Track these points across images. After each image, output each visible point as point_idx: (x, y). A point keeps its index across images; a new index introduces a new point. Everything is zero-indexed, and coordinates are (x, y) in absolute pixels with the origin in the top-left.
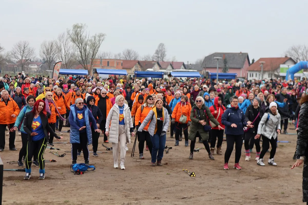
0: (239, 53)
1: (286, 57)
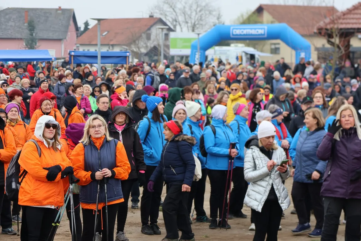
0: (57, 10)
1: (151, 17)
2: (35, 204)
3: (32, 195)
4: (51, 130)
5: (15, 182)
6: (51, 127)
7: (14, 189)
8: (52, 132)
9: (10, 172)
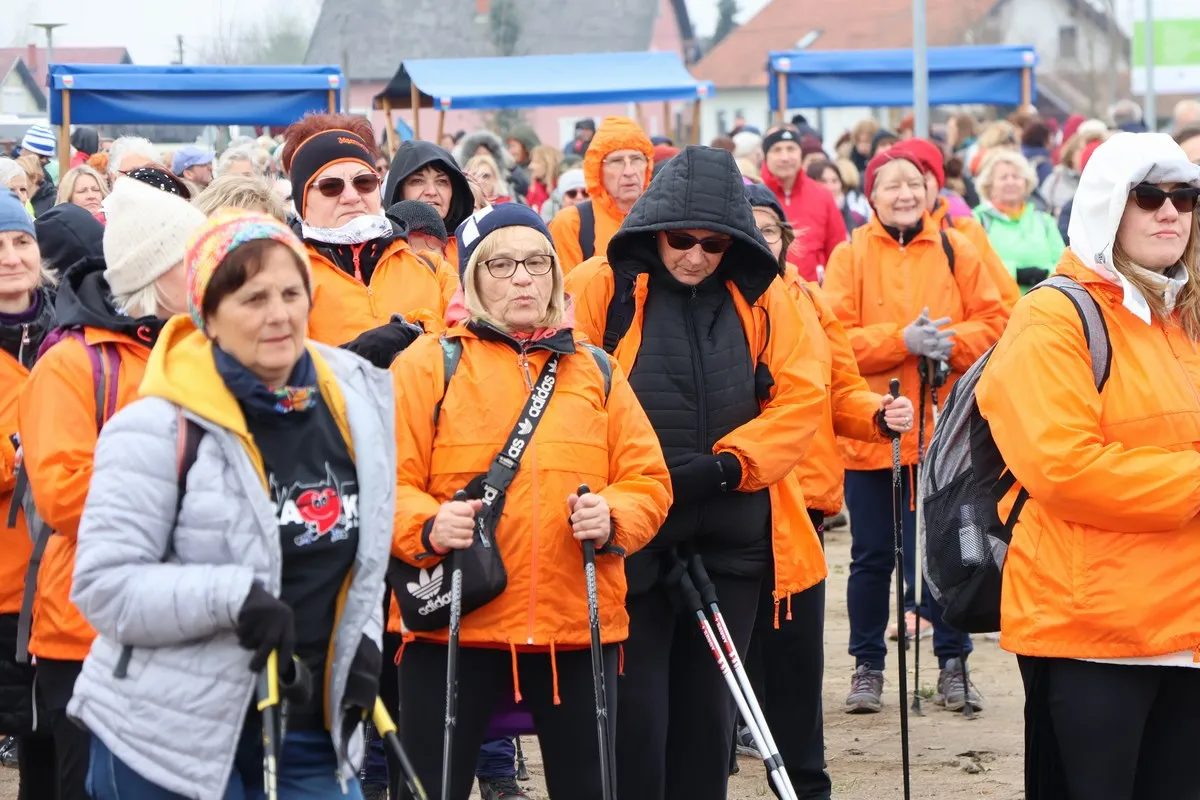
2: (1100, 646)
3: (1079, 597)
4: (1164, 220)
5: (977, 523)
6: (1168, 201)
7: (973, 567)
8: (1175, 227)
9: (942, 471)
